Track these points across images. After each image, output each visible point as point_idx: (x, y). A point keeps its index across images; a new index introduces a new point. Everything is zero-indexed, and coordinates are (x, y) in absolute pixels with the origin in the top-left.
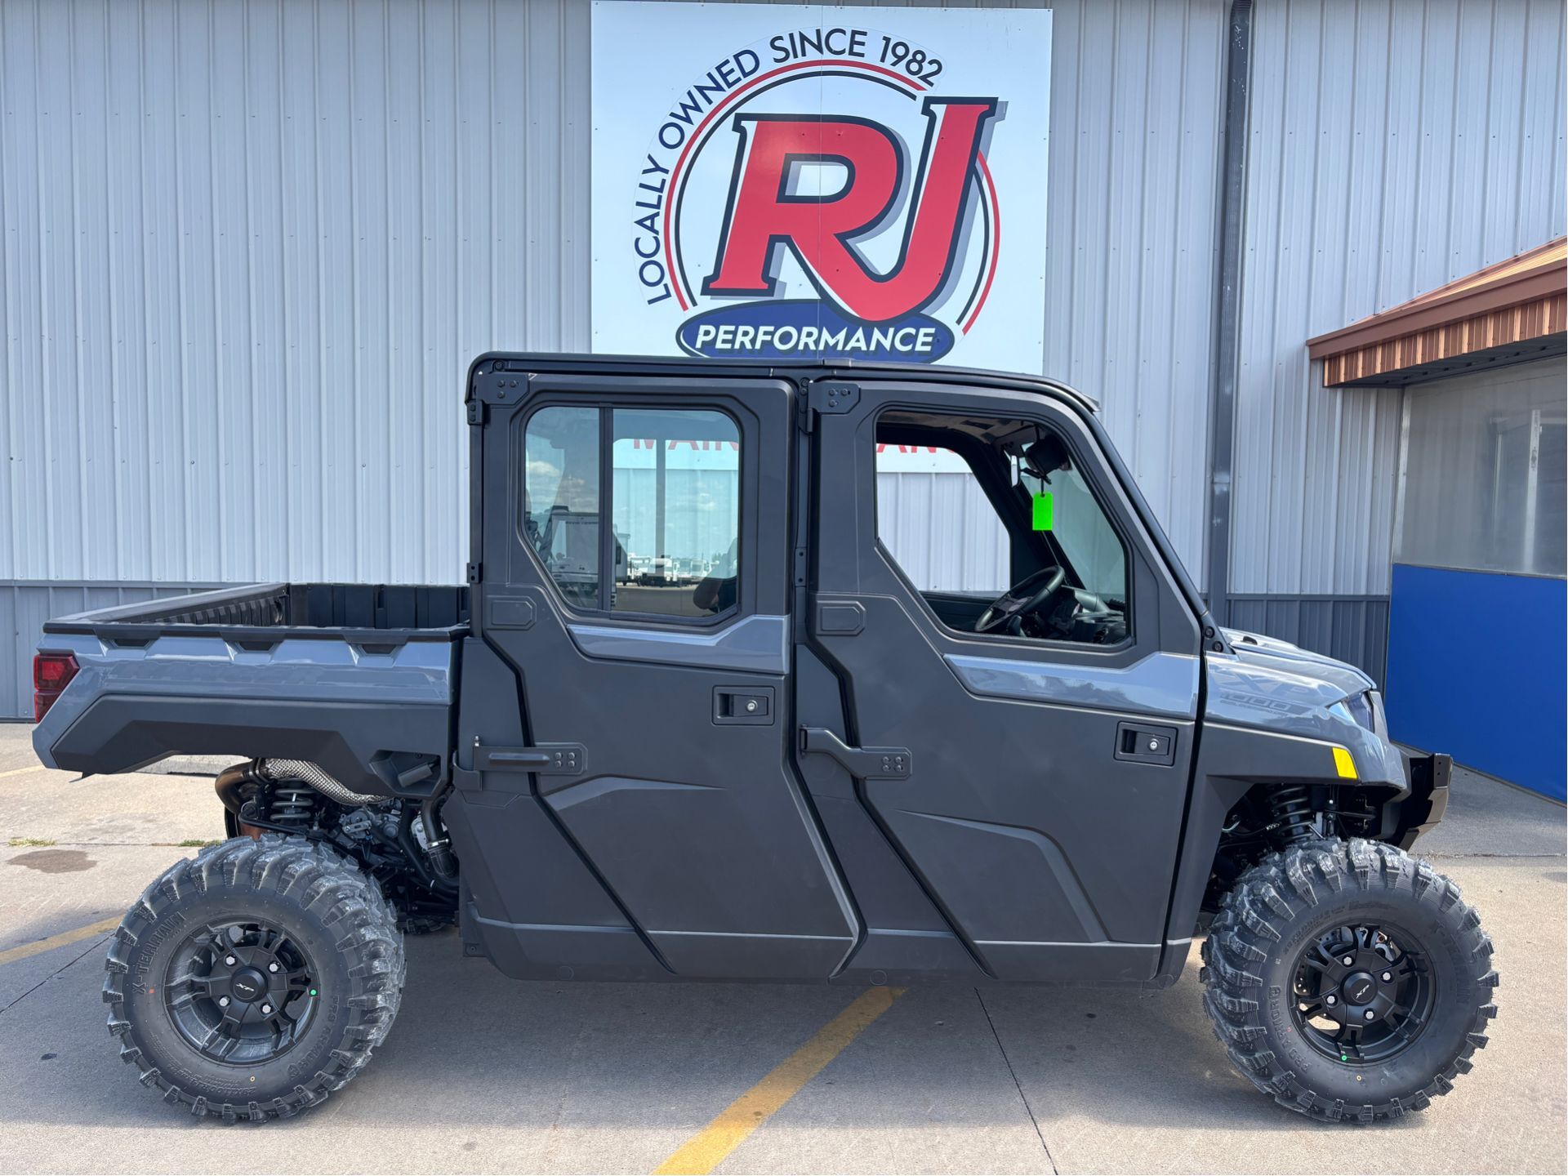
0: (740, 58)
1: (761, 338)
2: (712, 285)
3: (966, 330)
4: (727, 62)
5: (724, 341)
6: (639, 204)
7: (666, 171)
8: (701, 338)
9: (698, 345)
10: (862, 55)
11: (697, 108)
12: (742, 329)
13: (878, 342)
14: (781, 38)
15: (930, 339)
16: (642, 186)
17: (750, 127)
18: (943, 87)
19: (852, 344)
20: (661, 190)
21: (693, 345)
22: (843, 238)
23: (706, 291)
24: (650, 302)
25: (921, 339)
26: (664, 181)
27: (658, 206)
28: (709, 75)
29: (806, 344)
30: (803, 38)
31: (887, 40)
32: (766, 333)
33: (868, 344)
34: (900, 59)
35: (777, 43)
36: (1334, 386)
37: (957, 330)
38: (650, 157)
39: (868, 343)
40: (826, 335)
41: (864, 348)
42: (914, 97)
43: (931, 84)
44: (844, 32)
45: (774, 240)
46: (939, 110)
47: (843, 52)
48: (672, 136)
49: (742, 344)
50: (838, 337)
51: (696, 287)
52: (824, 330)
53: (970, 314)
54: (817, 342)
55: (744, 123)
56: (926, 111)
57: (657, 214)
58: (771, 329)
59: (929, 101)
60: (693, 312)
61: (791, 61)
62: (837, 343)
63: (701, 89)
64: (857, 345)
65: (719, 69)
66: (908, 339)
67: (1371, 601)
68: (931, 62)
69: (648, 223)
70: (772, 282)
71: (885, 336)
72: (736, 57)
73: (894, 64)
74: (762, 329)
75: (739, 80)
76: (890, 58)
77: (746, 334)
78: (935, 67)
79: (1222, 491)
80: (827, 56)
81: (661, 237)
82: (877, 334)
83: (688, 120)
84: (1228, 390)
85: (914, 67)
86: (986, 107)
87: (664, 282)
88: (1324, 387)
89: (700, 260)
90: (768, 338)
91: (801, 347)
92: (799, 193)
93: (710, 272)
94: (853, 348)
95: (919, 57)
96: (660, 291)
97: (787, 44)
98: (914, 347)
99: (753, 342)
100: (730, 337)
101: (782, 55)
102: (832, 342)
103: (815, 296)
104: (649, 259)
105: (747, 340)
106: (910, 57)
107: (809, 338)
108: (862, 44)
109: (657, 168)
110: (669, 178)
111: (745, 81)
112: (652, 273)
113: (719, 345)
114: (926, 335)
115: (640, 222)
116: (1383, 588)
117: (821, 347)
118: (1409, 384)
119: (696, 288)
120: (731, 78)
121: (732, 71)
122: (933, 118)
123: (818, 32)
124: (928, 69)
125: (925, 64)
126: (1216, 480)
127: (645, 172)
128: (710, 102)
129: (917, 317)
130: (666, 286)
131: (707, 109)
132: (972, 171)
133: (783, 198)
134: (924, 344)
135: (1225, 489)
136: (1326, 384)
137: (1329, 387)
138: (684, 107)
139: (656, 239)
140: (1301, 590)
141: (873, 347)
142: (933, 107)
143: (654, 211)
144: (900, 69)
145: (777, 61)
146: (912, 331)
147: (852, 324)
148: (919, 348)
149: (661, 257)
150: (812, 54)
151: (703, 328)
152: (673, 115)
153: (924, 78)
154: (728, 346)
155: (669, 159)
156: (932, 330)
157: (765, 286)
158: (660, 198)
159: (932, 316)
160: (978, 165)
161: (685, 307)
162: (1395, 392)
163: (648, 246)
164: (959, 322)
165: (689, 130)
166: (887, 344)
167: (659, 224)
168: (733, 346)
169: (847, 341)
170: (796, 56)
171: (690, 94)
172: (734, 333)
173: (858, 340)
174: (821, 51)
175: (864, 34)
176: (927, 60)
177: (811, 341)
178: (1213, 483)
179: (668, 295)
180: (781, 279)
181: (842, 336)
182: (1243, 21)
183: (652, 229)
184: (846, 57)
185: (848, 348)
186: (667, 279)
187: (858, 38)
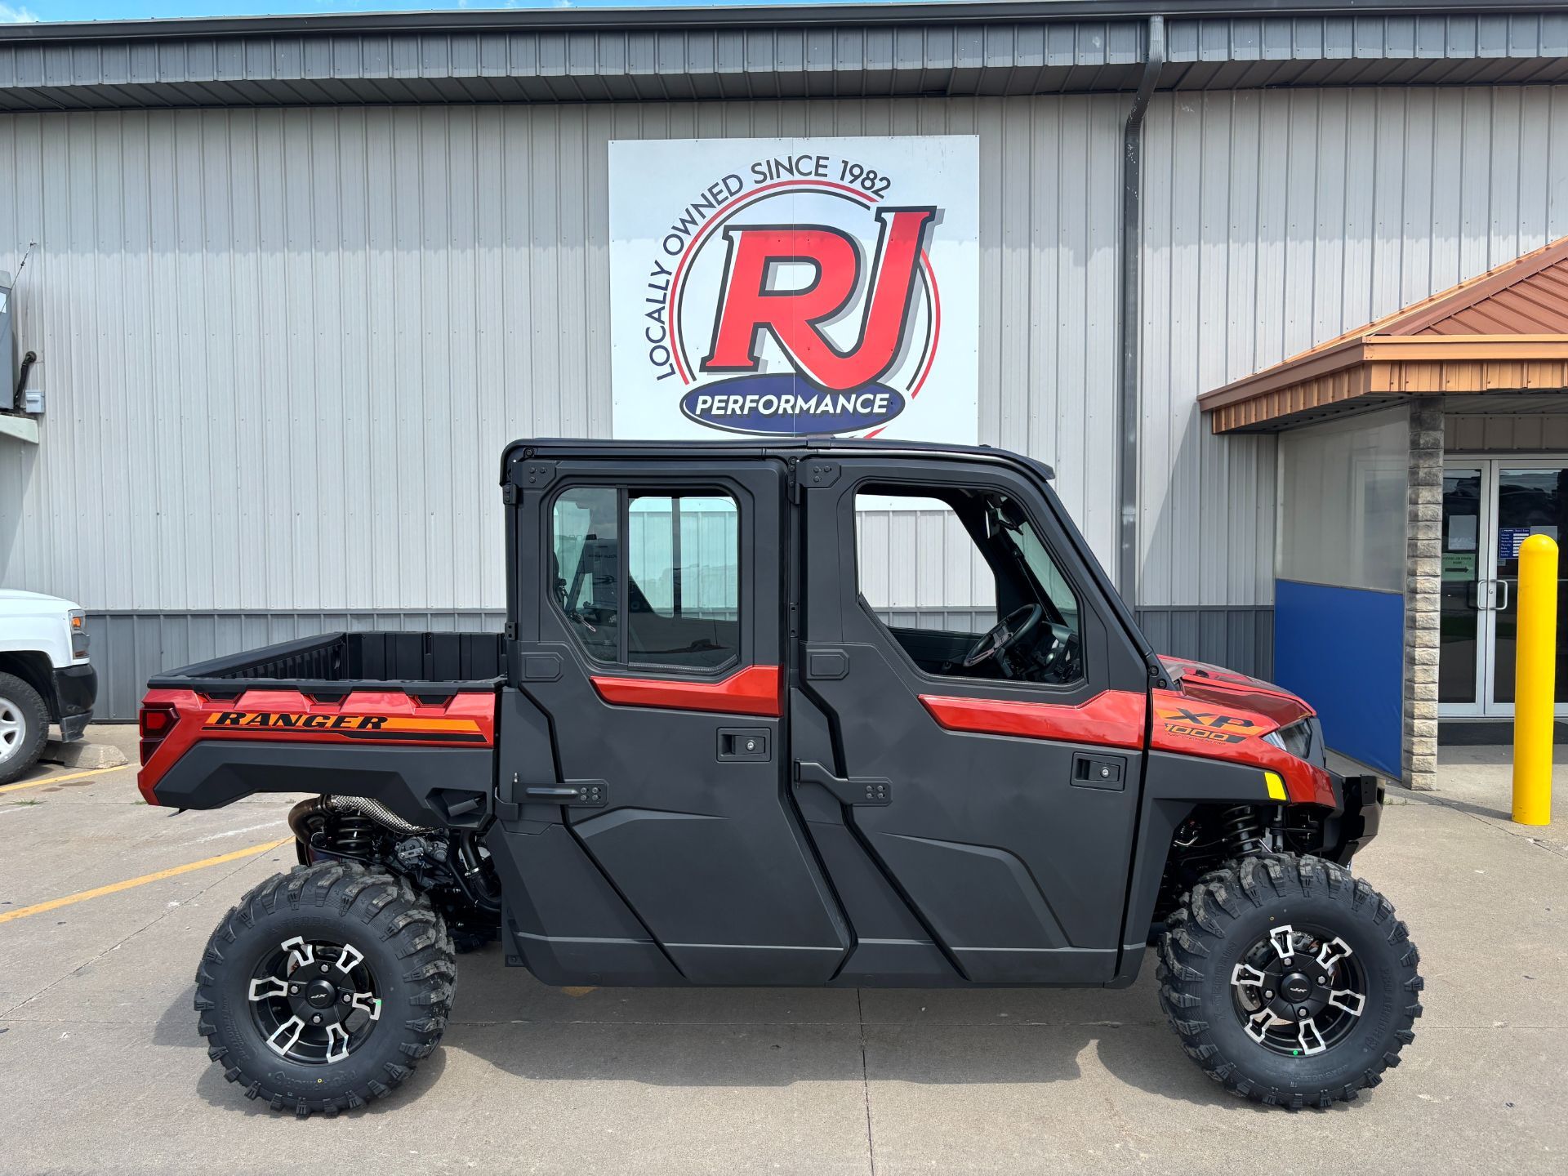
0: (727, 181)
1: (748, 405)
2: (708, 364)
3: (914, 395)
4: (717, 184)
5: (719, 408)
6: (648, 300)
7: (670, 274)
8: (700, 407)
9: (698, 412)
10: (826, 175)
11: (694, 222)
12: (732, 398)
13: (843, 406)
14: (760, 164)
15: (885, 403)
16: (650, 285)
17: (737, 236)
18: (891, 199)
19: (822, 408)
20: (665, 289)
21: (694, 413)
22: (812, 323)
23: (703, 368)
24: (659, 378)
25: (878, 403)
26: (668, 281)
27: (664, 302)
28: (703, 195)
29: (785, 409)
30: (778, 164)
31: (846, 163)
32: (752, 401)
33: (835, 409)
34: (856, 177)
35: (757, 169)
36: (1220, 433)
37: (907, 395)
38: (656, 262)
39: (835, 406)
40: (800, 401)
41: (832, 411)
42: (868, 208)
43: (882, 197)
44: (810, 158)
45: (757, 326)
46: (889, 217)
47: (810, 173)
48: (674, 245)
49: (733, 410)
50: (810, 403)
51: (696, 365)
52: (799, 397)
53: (917, 382)
54: (793, 408)
55: (731, 233)
56: (878, 218)
57: (663, 308)
58: (756, 397)
59: (880, 210)
60: (693, 385)
61: (768, 182)
62: (810, 407)
63: (696, 207)
64: (826, 408)
65: (710, 190)
66: (867, 403)
67: (1258, 610)
68: (881, 180)
69: (656, 315)
70: (757, 360)
71: (849, 402)
72: (724, 180)
73: (851, 182)
74: (749, 398)
75: (727, 198)
76: (848, 178)
77: (736, 402)
78: (885, 183)
79: (1128, 522)
80: (797, 177)
81: (667, 327)
82: (842, 400)
83: (686, 231)
84: (1132, 439)
85: (868, 183)
86: (927, 214)
87: (669, 363)
88: (1213, 434)
89: (698, 343)
90: (754, 405)
91: (781, 411)
92: (778, 288)
93: (707, 353)
94: (822, 411)
95: (872, 176)
96: (666, 369)
97: (764, 168)
98: (872, 410)
99: (742, 408)
100: (723, 405)
101: (761, 177)
102: (805, 407)
103: (792, 370)
104: (657, 344)
105: (737, 407)
106: (864, 176)
107: (787, 404)
108: (826, 167)
109: (663, 271)
110: (672, 279)
111: (731, 199)
112: (660, 356)
113: (715, 412)
114: (882, 400)
115: (650, 315)
116: (1268, 599)
117: (797, 411)
118: (1281, 431)
119: (696, 367)
120: (720, 197)
121: (721, 191)
122: (884, 223)
123: (790, 158)
124: (879, 185)
125: (877, 181)
126: (1124, 512)
127: (653, 274)
128: (704, 217)
129: (873, 385)
130: (671, 365)
131: (701, 222)
132: (916, 265)
133: (763, 292)
134: (880, 407)
135: (1132, 520)
136: (1214, 432)
137: (1217, 434)
138: (683, 221)
139: (663, 328)
140: (1200, 603)
141: (838, 411)
142: (884, 215)
143: (661, 305)
144: (857, 185)
145: (756, 182)
146: (871, 396)
147: (822, 393)
148: (876, 410)
149: (667, 343)
150: (785, 176)
151: (701, 398)
152: (674, 228)
153: (876, 192)
154: (722, 412)
155: (671, 264)
156: (887, 396)
157: (751, 363)
158: (665, 294)
159: (887, 384)
160: (922, 260)
161: (687, 382)
162: (1272, 437)
163: (656, 333)
164: (908, 388)
165: (688, 240)
166: (850, 408)
167: (665, 316)
168: (726, 412)
169: (818, 405)
170: (772, 178)
171: (687, 210)
172: (727, 402)
173: (827, 405)
174: (792, 174)
175: (827, 158)
176: (879, 177)
177: (788, 407)
178: (1122, 515)
179: (673, 372)
180: (763, 357)
181: (813, 402)
182: (1134, 140)
183: (659, 320)
184: (813, 177)
185: (818, 412)
186: (672, 360)
187: (822, 162)
